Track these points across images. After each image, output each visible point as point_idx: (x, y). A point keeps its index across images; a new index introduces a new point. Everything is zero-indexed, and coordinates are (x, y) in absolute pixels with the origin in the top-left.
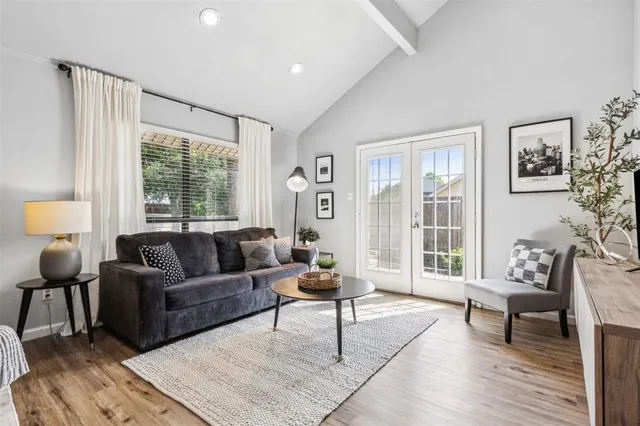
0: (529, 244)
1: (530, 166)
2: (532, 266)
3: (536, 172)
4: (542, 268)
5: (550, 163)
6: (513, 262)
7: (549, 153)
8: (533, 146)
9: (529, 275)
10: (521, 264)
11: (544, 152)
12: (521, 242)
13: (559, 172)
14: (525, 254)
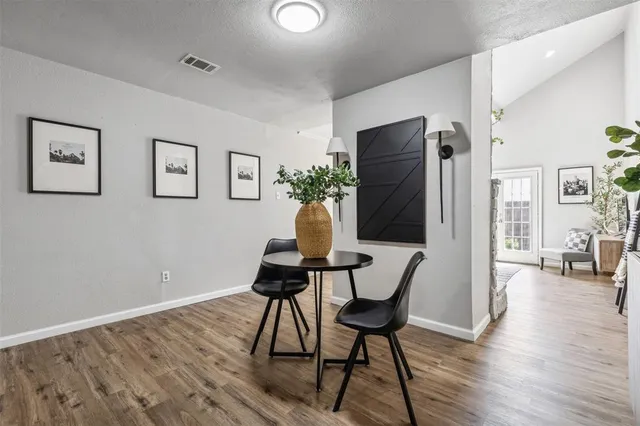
0: (577, 230)
1: (570, 190)
2: (578, 240)
3: (573, 193)
4: (583, 242)
5: (582, 188)
6: (568, 239)
7: (581, 183)
8: (572, 179)
9: (576, 245)
10: (572, 240)
11: (578, 183)
12: (573, 229)
13: (586, 193)
14: (574, 235)
